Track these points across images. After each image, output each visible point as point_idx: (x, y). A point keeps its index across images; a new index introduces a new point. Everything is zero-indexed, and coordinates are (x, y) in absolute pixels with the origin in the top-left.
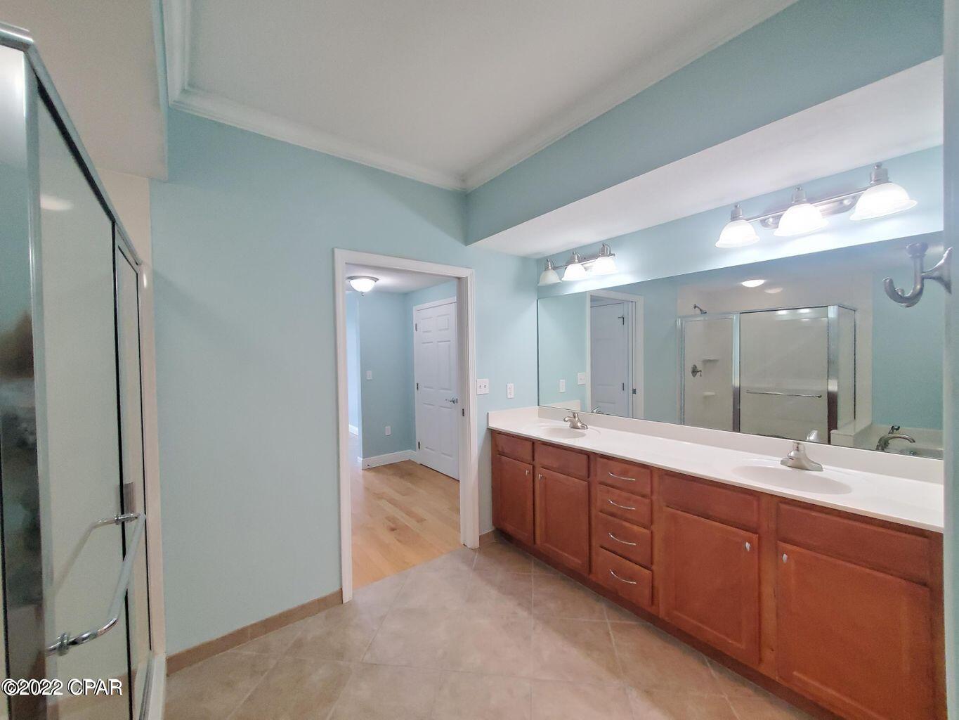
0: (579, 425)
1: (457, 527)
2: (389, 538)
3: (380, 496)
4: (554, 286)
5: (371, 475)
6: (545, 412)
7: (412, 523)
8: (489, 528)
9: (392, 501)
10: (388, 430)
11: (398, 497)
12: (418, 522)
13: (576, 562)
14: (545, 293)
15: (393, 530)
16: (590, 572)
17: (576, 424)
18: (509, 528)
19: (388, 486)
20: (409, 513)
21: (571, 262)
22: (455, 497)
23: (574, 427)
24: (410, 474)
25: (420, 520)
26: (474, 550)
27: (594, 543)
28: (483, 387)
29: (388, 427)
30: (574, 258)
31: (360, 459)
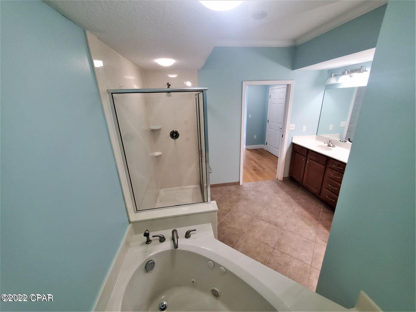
0: (331, 145)
1: (276, 173)
2: (253, 172)
3: (251, 159)
4: (334, 84)
5: (248, 152)
6: (319, 138)
7: (261, 169)
8: (287, 175)
9: (255, 162)
10: (255, 137)
11: (257, 161)
12: (263, 169)
13: (316, 191)
14: (328, 87)
15: (254, 170)
16: (320, 195)
17: (330, 144)
18: (295, 177)
19: (254, 156)
20: (261, 166)
21: (344, 74)
22: (276, 163)
23: (329, 146)
24: (262, 153)
25: (264, 169)
26: (281, 181)
27: (323, 186)
28: (292, 127)
29: (255, 136)
30: (345, 72)
31: (245, 146)
